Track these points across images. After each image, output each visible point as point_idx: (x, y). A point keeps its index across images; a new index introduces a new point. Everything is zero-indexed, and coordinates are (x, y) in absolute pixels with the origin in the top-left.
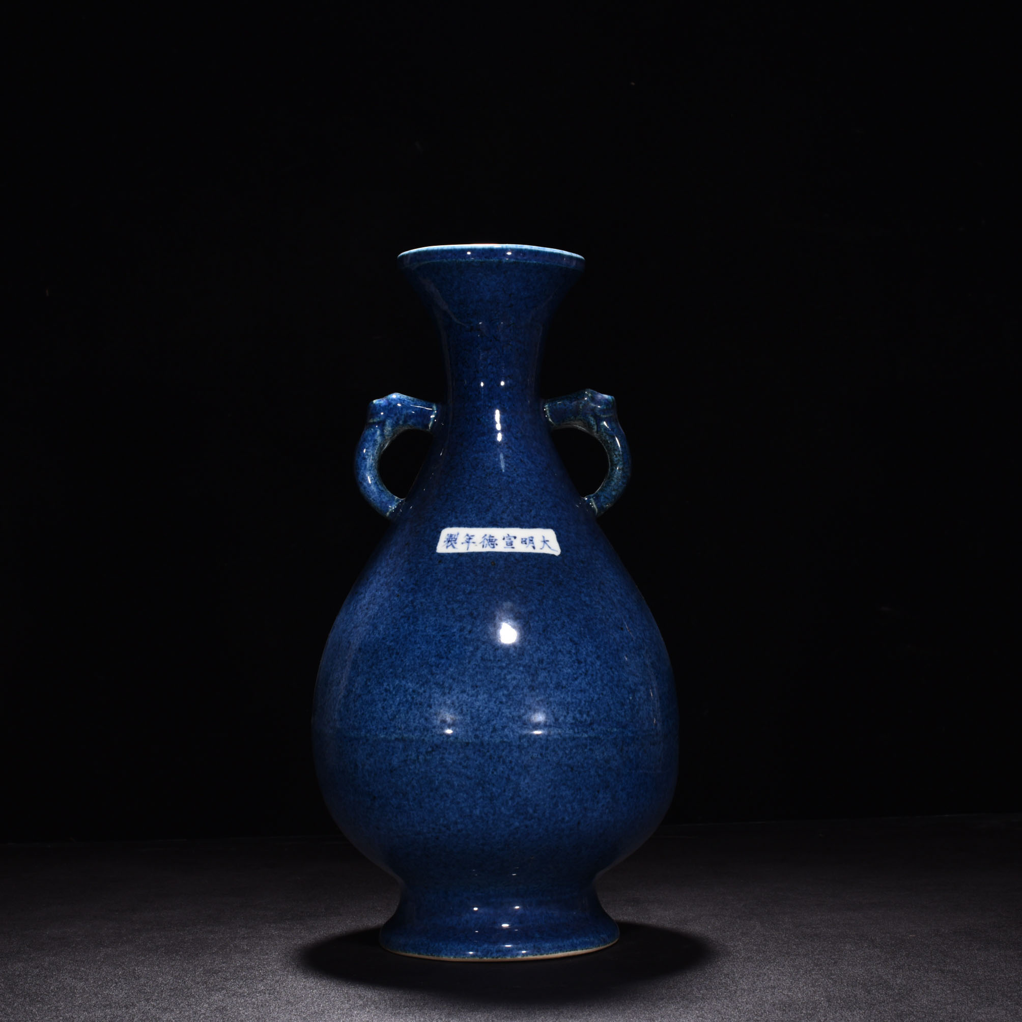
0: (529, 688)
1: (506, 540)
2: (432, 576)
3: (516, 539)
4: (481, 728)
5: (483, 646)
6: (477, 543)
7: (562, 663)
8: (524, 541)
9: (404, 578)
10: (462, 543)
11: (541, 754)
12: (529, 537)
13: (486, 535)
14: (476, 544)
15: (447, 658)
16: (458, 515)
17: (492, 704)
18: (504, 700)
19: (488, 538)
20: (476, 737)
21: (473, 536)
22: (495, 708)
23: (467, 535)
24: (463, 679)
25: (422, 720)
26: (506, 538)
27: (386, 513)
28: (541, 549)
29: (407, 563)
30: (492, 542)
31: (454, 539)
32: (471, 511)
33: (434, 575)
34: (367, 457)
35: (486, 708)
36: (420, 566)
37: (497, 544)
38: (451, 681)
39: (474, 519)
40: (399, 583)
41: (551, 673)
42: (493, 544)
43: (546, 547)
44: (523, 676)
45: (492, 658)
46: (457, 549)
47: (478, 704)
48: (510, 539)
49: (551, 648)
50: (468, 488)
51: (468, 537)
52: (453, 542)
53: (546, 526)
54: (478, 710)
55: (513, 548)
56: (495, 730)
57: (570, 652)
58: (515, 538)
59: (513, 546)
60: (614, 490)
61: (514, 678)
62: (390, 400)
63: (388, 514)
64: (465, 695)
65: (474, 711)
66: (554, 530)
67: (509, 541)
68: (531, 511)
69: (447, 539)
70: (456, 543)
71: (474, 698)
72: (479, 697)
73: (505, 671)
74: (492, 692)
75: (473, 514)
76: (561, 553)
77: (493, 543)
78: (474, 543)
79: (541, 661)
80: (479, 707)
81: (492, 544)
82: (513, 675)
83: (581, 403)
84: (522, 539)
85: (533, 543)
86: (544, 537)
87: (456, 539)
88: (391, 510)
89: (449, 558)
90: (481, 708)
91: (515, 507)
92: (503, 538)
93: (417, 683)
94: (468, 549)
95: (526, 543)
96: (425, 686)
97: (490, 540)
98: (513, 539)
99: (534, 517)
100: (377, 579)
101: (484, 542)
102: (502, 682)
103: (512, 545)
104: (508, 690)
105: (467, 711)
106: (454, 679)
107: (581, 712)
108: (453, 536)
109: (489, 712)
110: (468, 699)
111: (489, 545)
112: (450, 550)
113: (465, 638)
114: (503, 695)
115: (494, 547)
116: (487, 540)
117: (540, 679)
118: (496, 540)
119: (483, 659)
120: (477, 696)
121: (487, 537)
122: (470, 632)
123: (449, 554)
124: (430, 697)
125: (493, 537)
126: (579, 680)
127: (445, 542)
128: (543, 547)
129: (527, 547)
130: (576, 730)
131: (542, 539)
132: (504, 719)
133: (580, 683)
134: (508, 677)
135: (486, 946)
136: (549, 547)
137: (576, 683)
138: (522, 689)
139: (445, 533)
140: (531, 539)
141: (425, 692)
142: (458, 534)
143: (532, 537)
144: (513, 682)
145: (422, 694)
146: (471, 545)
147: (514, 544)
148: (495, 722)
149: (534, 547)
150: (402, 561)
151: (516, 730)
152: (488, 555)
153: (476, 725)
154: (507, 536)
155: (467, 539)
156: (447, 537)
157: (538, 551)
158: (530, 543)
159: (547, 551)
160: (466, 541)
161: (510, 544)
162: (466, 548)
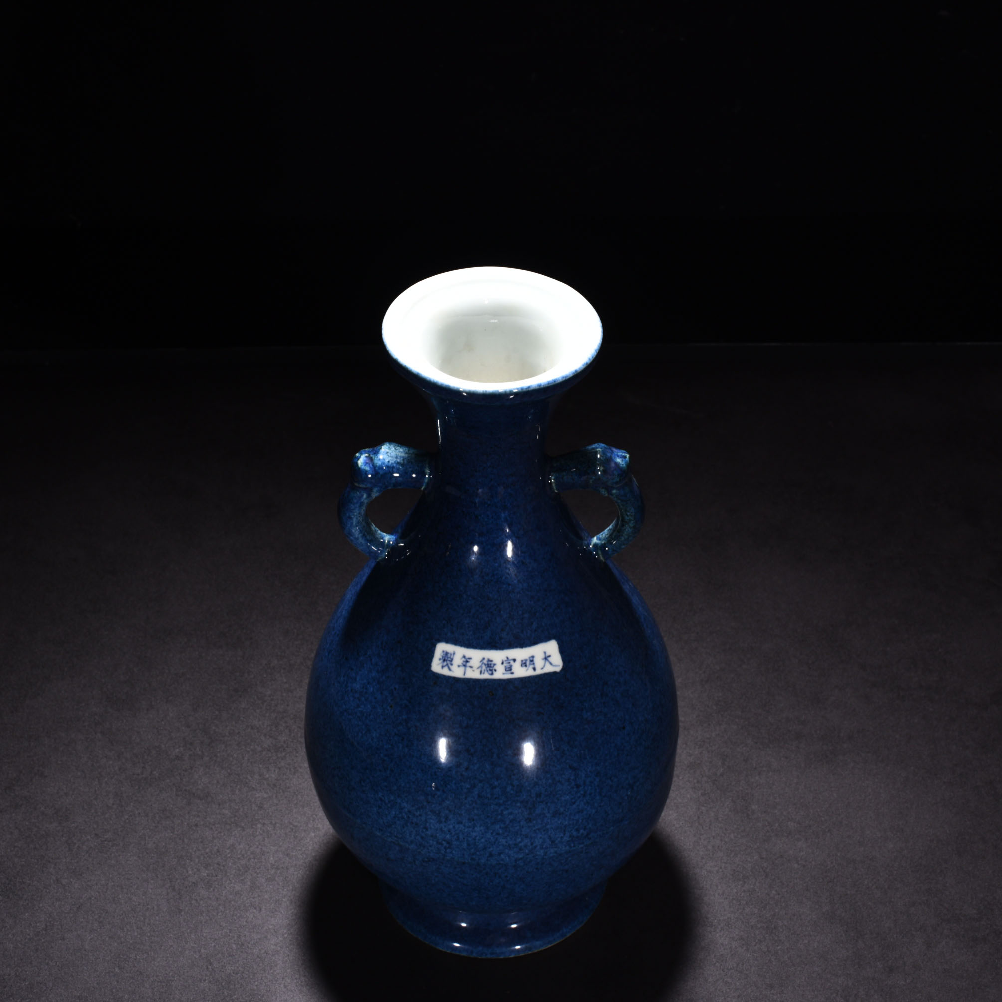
0: (526, 820)
1: (505, 664)
3: (516, 662)
4: (478, 853)
5: (479, 785)
6: (474, 668)
7: (560, 793)
8: (524, 664)
9: (397, 686)
10: (459, 666)
11: (537, 869)
12: (530, 658)
13: (483, 659)
15: (443, 792)
16: (454, 628)
17: (488, 835)
18: (501, 832)
20: (472, 859)
21: (470, 658)
22: (492, 838)
23: (464, 657)
24: (459, 812)
25: (418, 838)
26: (505, 662)
28: (542, 668)
29: (399, 668)
30: (490, 667)
31: (449, 659)
32: (469, 627)
33: (428, 697)
35: (482, 838)
36: (414, 679)
37: (495, 670)
38: (447, 812)
39: (470, 638)
40: (392, 690)
41: (549, 804)
42: (491, 670)
43: (548, 664)
44: (520, 811)
45: (489, 796)
46: (453, 672)
47: (474, 834)
48: (509, 663)
49: (550, 781)
50: (465, 596)
51: (464, 659)
53: (548, 639)
54: (474, 839)
56: (491, 855)
57: (569, 780)
58: (515, 660)
59: (513, 671)
61: (511, 814)
62: (377, 468)
64: (461, 826)
65: (470, 839)
66: (556, 640)
67: (508, 665)
68: (532, 623)
69: (443, 657)
70: (452, 664)
71: (470, 829)
72: (476, 828)
73: (502, 808)
74: (489, 825)
75: (470, 631)
76: (563, 666)
77: (491, 668)
78: (471, 667)
79: (539, 795)
80: (476, 837)
82: (510, 811)
84: (522, 661)
85: (534, 664)
86: (545, 653)
87: (452, 659)
89: (445, 681)
90: (477, 838)
91: (515, 622)
92: (501, 661)
93: (413, 806)
94: (464, 674)
95: (526, 666)
96: (421, 811)
97: (488, 664)
98: (512, 662)
99: (536, 631)
100: (368, 666)
101: (482, 667)
102: (499, 817)
103: (511, 670)
104: (505, 824)
105: (464, 839)
106: (450, 811)
107: (577, 830)
108: (449, 655)
109: (486, 841)
110: (464, 830)
111: (487, 671)
112: (445, 672)
113: (461, 775)
114: (500, 828)
115: (492, 674)
116: (485, 664)
117: (538, 811)
118: (494, 664)
119: (479, 796)
120: (473, 828)
121: (485, 661)
122: (467, 769)
123: (444, 676)
124: (426, 821)
125: (491, 661)
126: (577, 804)
127: (440, 659)
128: (544, 666)
129: (527, 670)
130: (572, 845)
131: (544, 657)
132: (501, 847)
133: (578, 806)
134: (505, 813)
136: (551, 664)
137: (574, 806)
138: (519, 822)
139: (441, 648)
140: (532, 659)
141: (420, 815)
142: (454, 654)
143: (533, 657)
144: (510, 817)
145: (417, 817)
146: (468, 670)
147: (513, 668)
148: (491, 849)
149: (535, 669)
150: (395, 663)
151: (512, 855)
152: (486, 683)
153: (472, 851)
154: (506, 659)
155: (464, 661)
156: (442, 654)
157: (539, 672)
158: (530, 664)
159: (549, 669)
160: (462, 664)
161: (509, 669)
162: (463, 673)
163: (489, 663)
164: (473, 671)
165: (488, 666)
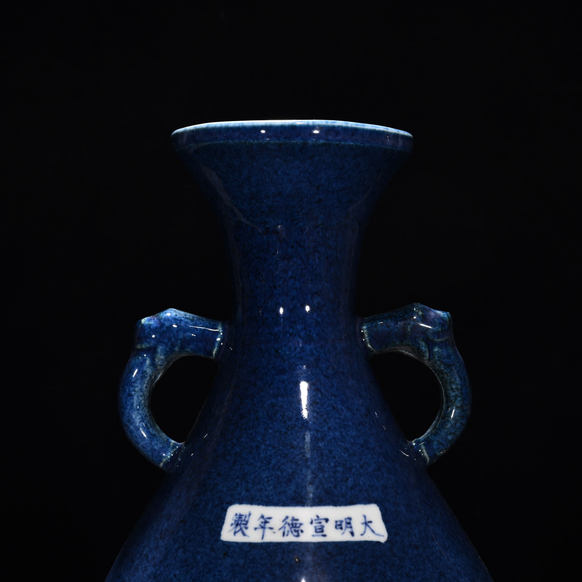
1: (314, 524)
2: (214, 575)
3: (329, 522)
6: (275, 530)
8: (339, 525)
9: (177, 572)
10: (256, 529)
12: (346, 519)
13: (287, 517)
14: (274, 530)
16: (250, 486)
19: (290, 522)
21: (270, 518)
23: (262, 517)
26: (314, 522)
27: (159, 463)
28: (362, 535)
29: (181, 550)
30: (295, 527)
31: (244, 522)
32: (268, 481)
33: (217, 573)
34: (133, 393)
36: (199, 557)
37: (302, 531)
39: (271, 493)
40: (171, 578)
42: (297, 531)
43: (368, 531)
46: (248, 536)
48: (320, 523)
50: (263, 447)
51: (262, 520)
52: (242, 526)
53: (367, 501)
55: (324, 536)
58: (327, 520)
59: (324, 533)
60: (450, 434)
62: (162, 320)
63: (161, 464)
66: (378, 505)
67: (319, 526)
68: (347, 479)
69: (235, 521)
70: (246, 528)
75: (270, 485)
76: (388, 538)
77: (297, 529)
78: (271, 528)
81: (295, 531)
83: (409, 324)
84: (336, 522)
85: (351, 527)
86: (365, 517)
87: (247, 522)
88: (164, 460)
89: (238, 550)
91: (326, 476)
92: (310, 521)
94: (262, 538)
95: (341, 528)
97: (292, 524)
98: (324, 523)
99: (352, 488)
100: (143, 566)
101: (285, 528)
103: (322, 531)
108: (243, 518)
111: (292, 532)
112: (239, 538)
115: (298, 536)
116: (289, 524)
118: (301, 524)
121: (289, 521)
123: (237, 543)
125: (297, 520)
127: (232, 525)
128: (365, 532)
129: (343, 533)
131: (363, 521)
136: (373, 531)
139: (233, 511)
140: (348, 521)
142: (250, 515)
143: (350, 519)
146: (268, 532)
147: (325, 529)
149: (352, 534)
150: (176, 546)
152: (291, 547)
154: (316, 518)
155: (262, 523)
156: (235, 518)
157: (357, 538)
158: (346, 527)
159: (369, 537)
160: (260, 525)
161: (320, 530)
162: (261, 536)
163: (294, 522)
164: (274, 533)
165: (293, 527)
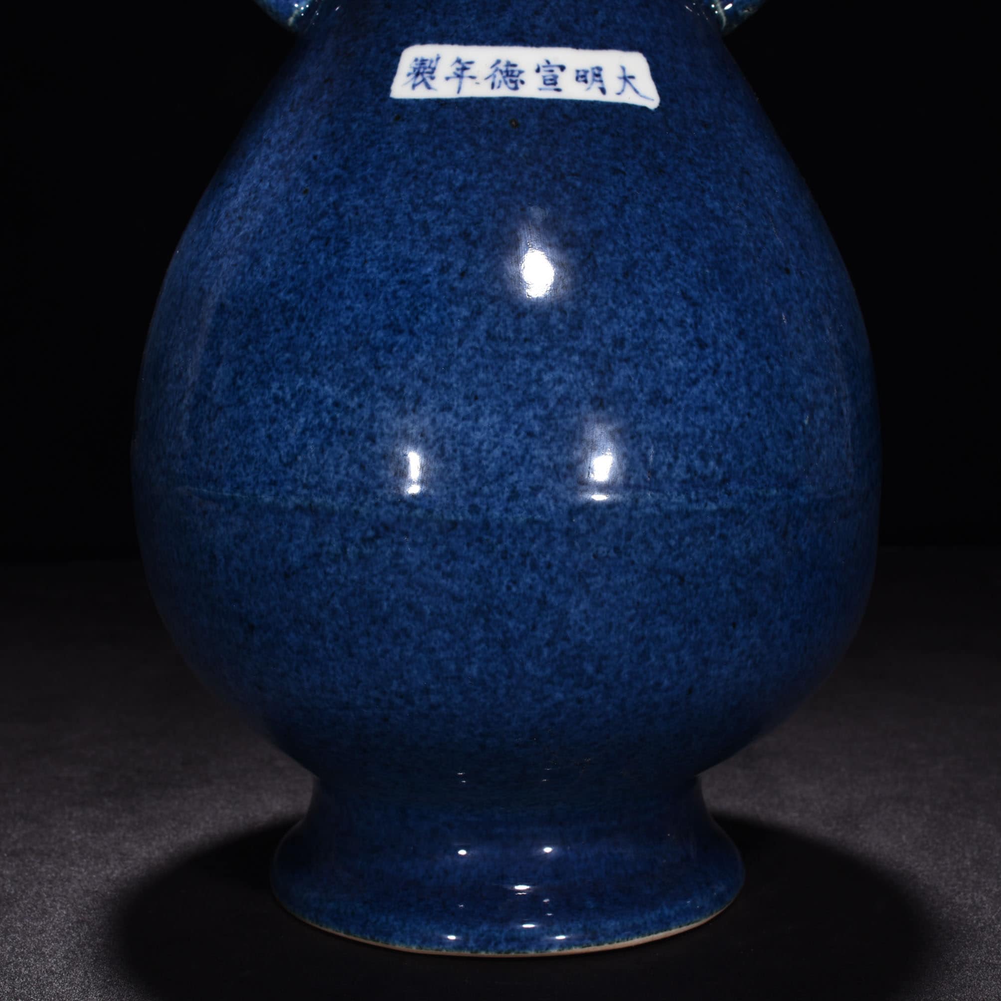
0: (592, 402)
1: (543, 72)
2: (380, 149)
3: (566, 71)
4: (486, 490)
5: (491, 307)
6: (480, 79)
7: (665, 346)
8: (581, 77)
9: (319, 152)
10: (447, 79)
11: (616, 549)
12: (593, 69)
13: (498, 62)
14: (477, 80)
15: (412, 333)
16: (439, 17)
17: (509, 438)
18: (537, 429)
19: (504, 69)
20: (474, 509)
21: (471, 63)
22: (516, 446)
23: (459, 61)
24: (446, 381)
25: (355, 469)
26: (542, 69)
27: (288, 18)
28: (619, 94)
29: (325, 121)
30: (512, 76)
31: (428, 70)
32: (468, 9)
33: (384, 146)
35: (496, 445)
36: (354, 126)
37: (522, 82)
38: (418, 384)
39: (472, 27)
40: (309, 163)
41: (641, 370)
42: (515, 82)
43: (628, 89)
44: (580, 376)
45: (511, 334)
46: (436, 90)
47: (478, 436)
48: (552, 71)
49: (642, 314)
51: (459, 66)
52: (426, 76)
53: (628, 46)
54: (478, 450)
55: (558, 90)
56: (515, 495)
57: (681, 323)
58: (562, 68)
59: (558, 86)
61: (560, 381)
63: (291, 20)
64: (450, 416)
65: (469, 451)
66: (645, 55)
67: (549, 76)
68: (596, 12)
69: (415, 69)
70: (432, 78)
71: (470, 423)
72: (481, 420)
73: (540, 365)
74: (511, 409)
75: (471, 16)
76: (660, 104)
77: (514, 79)
78: (472, 77)
79: (619, 342)
80: (481, 443)
81: (512, 81)
82: (558, 372)
84: (578, 71)
85: (601, 81)
86: (623, 69)
87: (434, 69)
88: (296, 12)
89: (418, 111)
90: (485, 446)
92: (536, 68)
93: (344, 387)
94: (458, 92)
95: (586, 81)
96: (363, 393)
97: (507, 71)
98: (557, 71)
99: (603, 26)
100: (263, 155)
101: (495, 77)
102: (534, 388)
103: (555, 84)
104: (546, 407)
105: (455, 451)
106: (425, 380)
107: (703, 456)
108: (428, 64)
109: (504, 454)
110: (456, 425)
111: (506, 83)
112: (421, 93)
113: (452, 289)
114: (535, 417)
115: (516, 88)
116: (501, 72)
117: (618, 382)
118: (521, 72)
119: (490, 336)
120: (477, 420)
121: (502, 66)
122: (463, 274)
123: (417, 101)
124: (372, 418)
125: (515, 65)
126: (701, 385)
127: (409, 75)
128: (623, 91)
129: (589, 89)
130: (693, 496)
131: (621, 74)
132: (537, 472)
133: (703, 392)
134: (547, 377)
135: (485, 927)
136: (636, 91)
137: (695, 390)
138: (578, 405)
139: (410, 56)
140: (597, 72)
141: (360, 406)
142: (438, 59)
143: (599, 69)
144: (556, 388)
145: (354, 410)
146: (467, 82)
147: (559, 81)
148: (515, 478)
149: (603, 91)
150: (317, 117)
151: (562, 496)
152: (504, 105)
153: (474, 482)
154: (545, 64)
155: (458, 69)
156: (414, 65)
157: (611, 97)
158: (594, 80)
159: (629, 98)
160: (455, 73)
161: (552, 82)
162: (456, 90)
163: (510, 68)
164: (478, 83)
165: (507, 75)
